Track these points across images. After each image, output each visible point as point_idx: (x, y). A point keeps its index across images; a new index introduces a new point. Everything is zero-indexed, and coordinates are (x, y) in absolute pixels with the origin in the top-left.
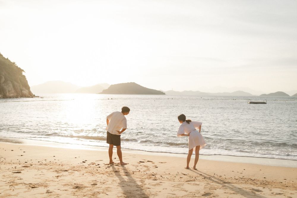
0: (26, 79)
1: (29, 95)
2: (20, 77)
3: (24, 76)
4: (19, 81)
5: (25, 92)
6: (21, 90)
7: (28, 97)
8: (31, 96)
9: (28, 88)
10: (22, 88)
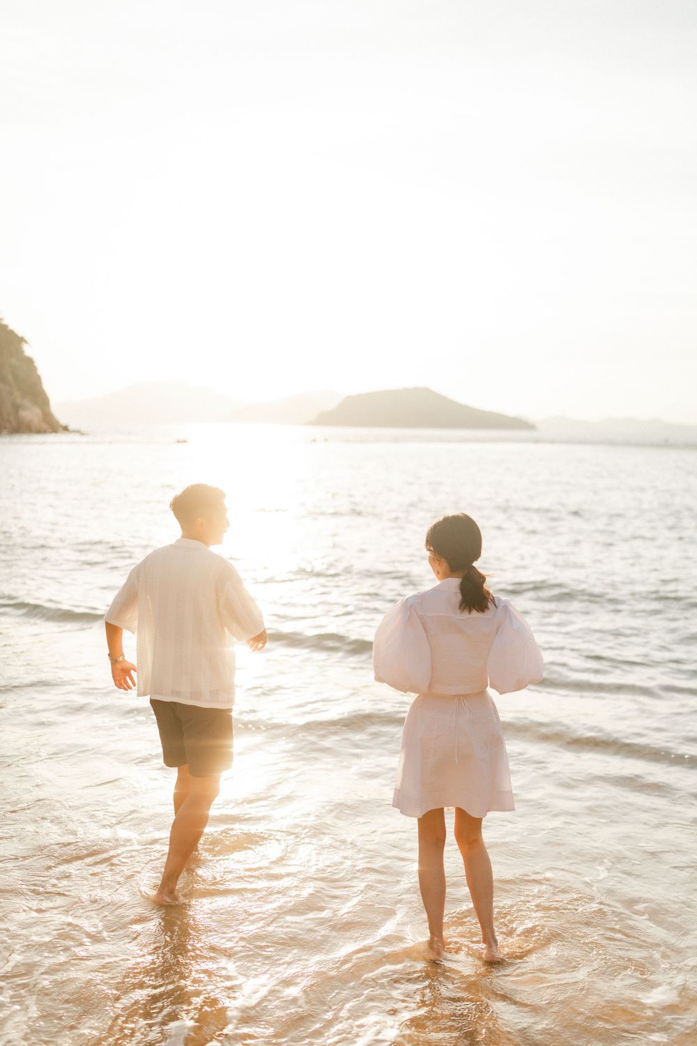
0: (35, 369)
1: (44, 426)
2: (14, 361)
3: (30, 361)
4: (10, 377)
5: (31, 414)
6: (17, 408)
7: (39, 431)
8: (51, 426)
9: (41, 399)
10: (19, 401)
